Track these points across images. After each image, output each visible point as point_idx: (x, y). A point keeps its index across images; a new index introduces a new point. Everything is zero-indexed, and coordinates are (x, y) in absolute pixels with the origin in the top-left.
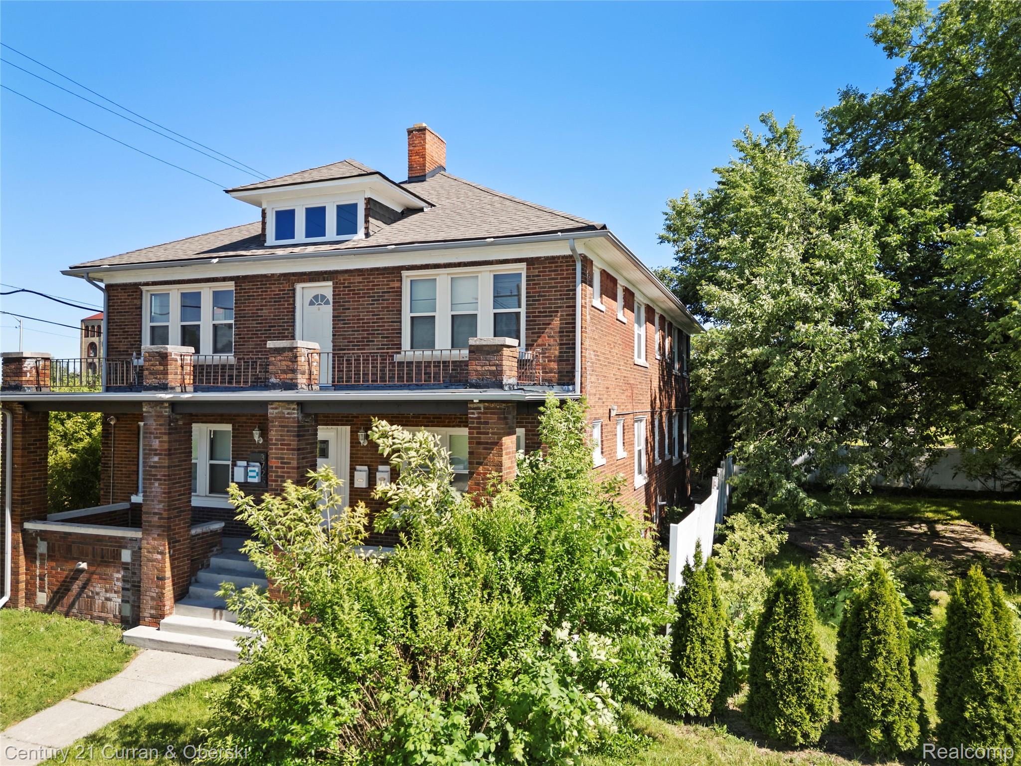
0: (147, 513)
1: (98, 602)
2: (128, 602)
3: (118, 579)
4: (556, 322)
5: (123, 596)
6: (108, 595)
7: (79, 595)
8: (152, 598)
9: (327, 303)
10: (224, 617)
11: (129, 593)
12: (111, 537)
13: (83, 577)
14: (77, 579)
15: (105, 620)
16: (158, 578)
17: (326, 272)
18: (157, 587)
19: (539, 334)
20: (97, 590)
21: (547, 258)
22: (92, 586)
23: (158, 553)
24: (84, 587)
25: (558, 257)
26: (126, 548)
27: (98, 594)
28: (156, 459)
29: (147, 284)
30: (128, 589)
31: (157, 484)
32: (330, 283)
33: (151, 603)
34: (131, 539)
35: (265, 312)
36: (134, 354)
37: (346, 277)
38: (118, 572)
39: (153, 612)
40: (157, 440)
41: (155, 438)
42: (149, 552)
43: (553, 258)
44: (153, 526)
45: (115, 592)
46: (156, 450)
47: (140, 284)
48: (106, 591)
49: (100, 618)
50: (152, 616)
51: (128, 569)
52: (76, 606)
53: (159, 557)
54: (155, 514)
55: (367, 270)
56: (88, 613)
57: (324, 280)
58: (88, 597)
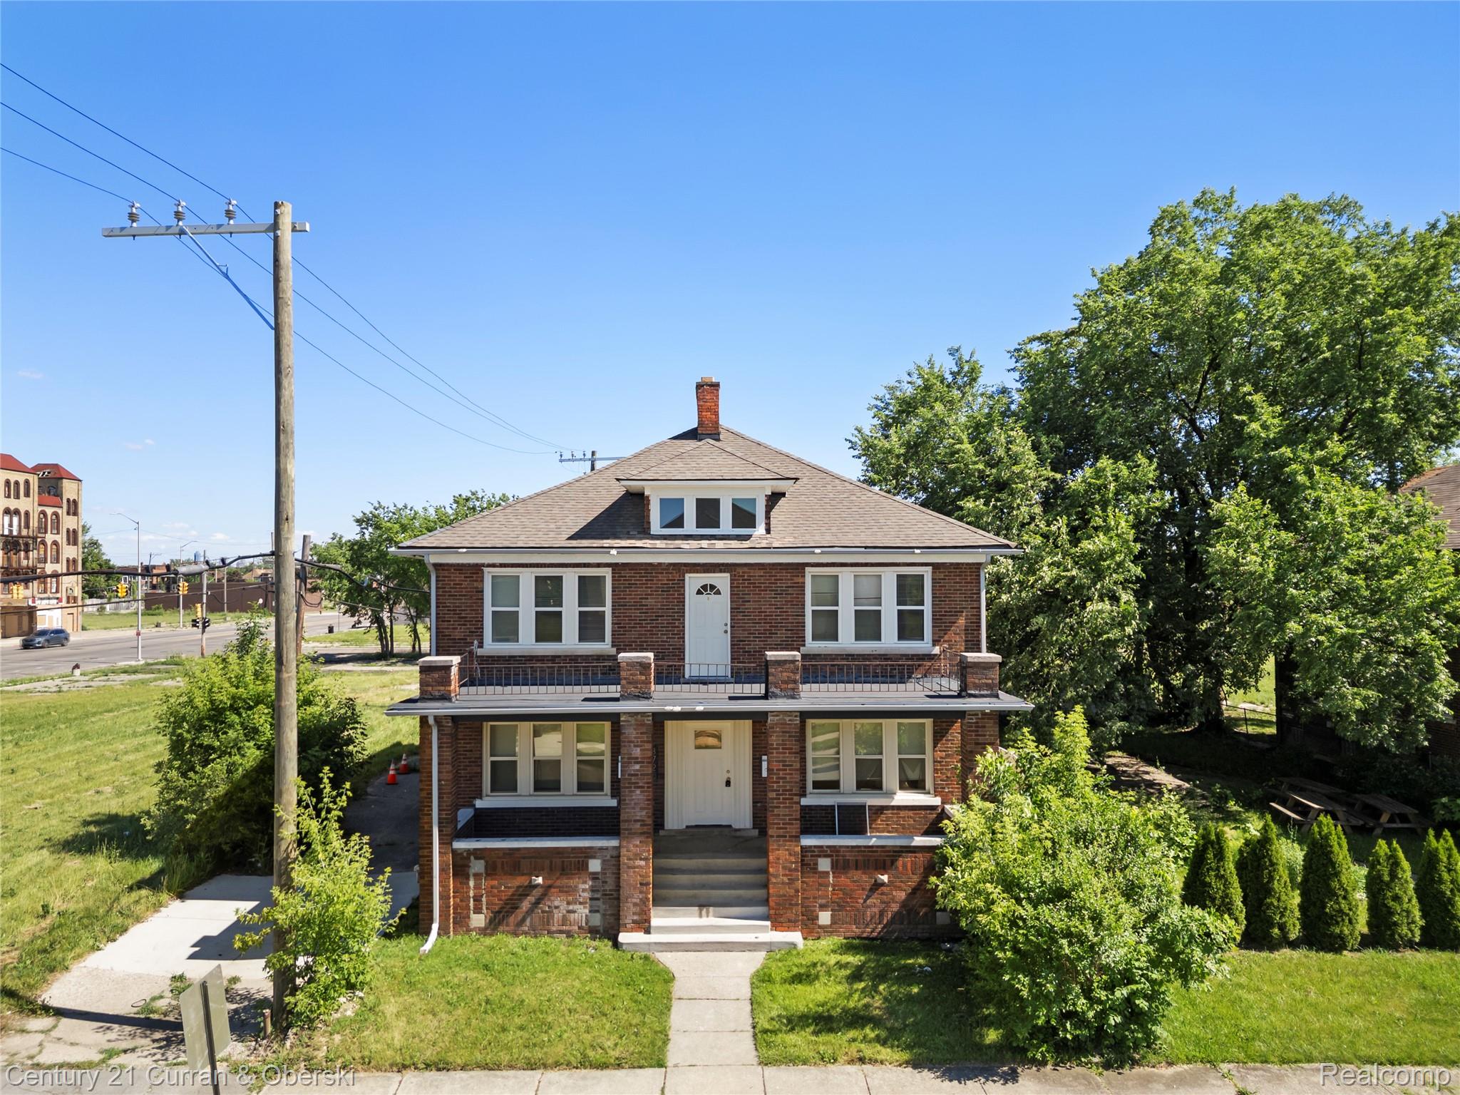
0: (626, 821)
1: (557, 915)
2: (597, 911)
3: (584, 890)
5: (591, 906)
6: (571, 907)
7: (530, 911)
8: (635, 905)
9: (718, 593)
10: (711, 914)
11: (599, 903)
12: (574, 849)
13: (536, 893)
14: (528, 895)
15: (569, 935)
16: (641, 884)
17: (723, 564)
18: (641, 892)
19: (946, 631)
20: (556, 903)
21: (952, 564)
22: (549, 900)
23: (641, 859)
24: (537, 903)
25: (963, 564)
26: (594, 857)
27: (557, 907)
28: (637, 767)
29: (493, 566)
30: (597, 899)
31: (638, 792)
32: (728, 575)
33: (633, 909)
34: (601, 849)
35: (651, 601)
36: (476, 642)
37: (746, 569)
38: (585, 882)
39: (635, 918)
40: (639, 749)
41: (635, 746)
42: (630, 859)
43: (958, 564)
44: (635, 833)
45: (580, 903)
46: (637, 758)
47: (483, 565)
48: (568, 903)
49: (561, 932)
50: (634, 922)
51: (597, 878)
52: (528, 922)
53: (643, 863)
54: (636, 821)
55: (769, 564)
56: (543, 927)
57: (721, 571)
58: (543, 912)
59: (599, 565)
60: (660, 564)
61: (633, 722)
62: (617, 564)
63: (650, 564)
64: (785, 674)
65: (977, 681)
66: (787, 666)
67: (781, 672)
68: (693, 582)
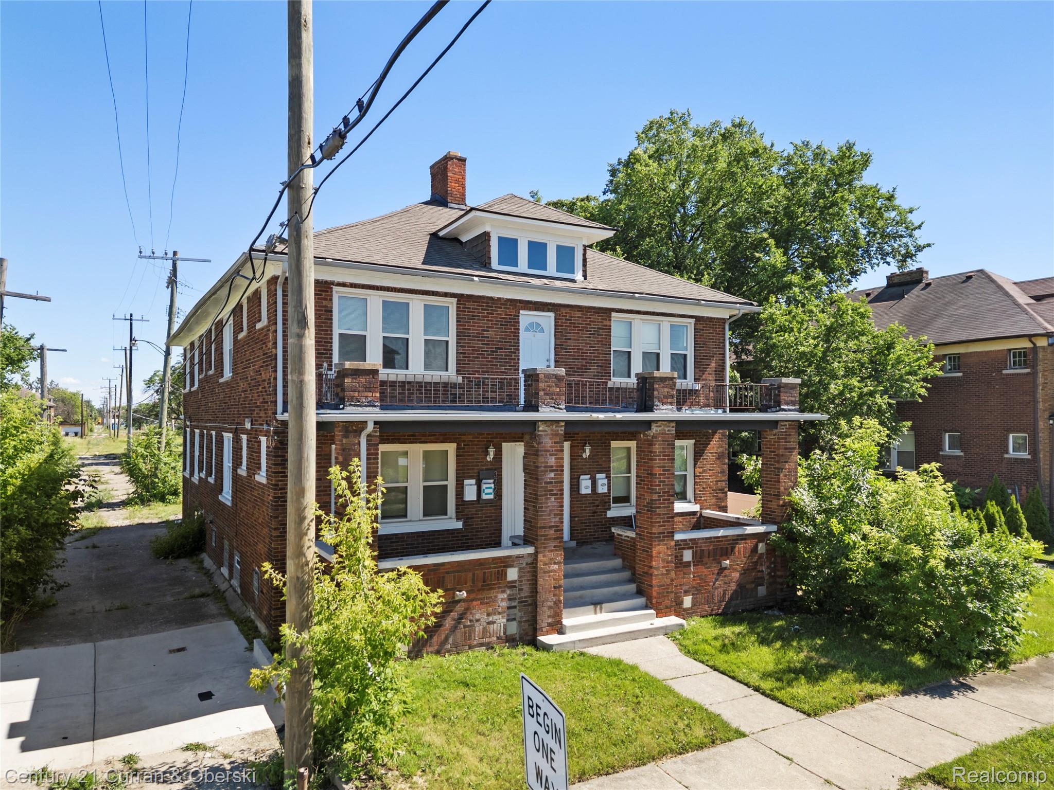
0: (542, 528)
1: (478, 628)
2: (514, 619)
3: (502, 600)
4: (713, 365)
5: (508, 615)
6: (491, 619)
7: (454, 629)
8: (550, 608)
9: (542, 331)
10: (603, 610)
11: (516, 611)
12: (494, 559)
13: (459, 608)
14: (451, 611)
15: (490, 647)
16: (555, 587)
17: (550, 304)
18: (554, 595)
20: (477, 616)
22: (471, 613)
23: (555, 563)
24: (461, 617)
26: (512, 566)
27: (478, 620)
28: (552, 475)
29: (343, 285)
30: (515, 607)
31: (553, 499)
32: (552, 315)
33: (548, 613)
34: (518, 557)
35: (491, 334)
37: (568, 310)
38: (503, 592)
39: (550, 620)
40: (553, 457)
41: (551, 455)
42: (545, 564)
44: (550, 539)
45: (499, 613)
46: (552, 467)
47: (333, 283)
48: (488, 615)
49: (481, 645)
50: (549, 625)
51: (515, 587)
52: (451, 641)
53: (556, 567)
54: (551, 527)
55: (586, 307)
56: (465, 644)
57: (549, 311)
58: (465, 627)
59: (446, 295)
60: (499, 299)
61: (549, 432)
62: (462, 295)
63: (491, 298)
64: (666, 390)
65: (786, 398)
66: (667, 383)
67: (663, 387)
68: (526, 317)
